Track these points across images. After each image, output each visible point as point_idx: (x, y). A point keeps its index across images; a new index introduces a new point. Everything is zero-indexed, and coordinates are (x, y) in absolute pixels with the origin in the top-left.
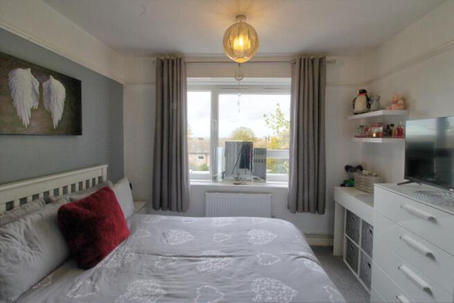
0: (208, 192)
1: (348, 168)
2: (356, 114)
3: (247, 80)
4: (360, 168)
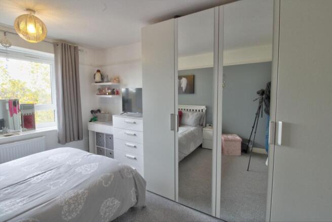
1: (92, 112)
2: (96, 82)
4: (99, 111)
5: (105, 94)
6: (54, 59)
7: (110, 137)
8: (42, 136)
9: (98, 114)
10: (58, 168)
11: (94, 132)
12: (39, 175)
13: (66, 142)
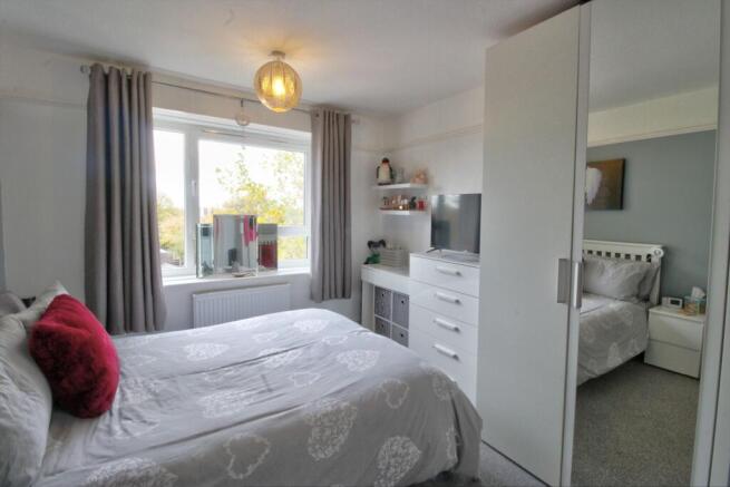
0: (196, 293)
1: (370, 244)
2: (380, 184)
3: (253, 127)
4: (383, 243)
5: (397, 209)
6: (310, 143)
7: (403, 300)
8: (286, 283)
9: (380, 249)
10: (308, 347)
11: (371, 285)
12: (277, 353)
13: (323, 299)
